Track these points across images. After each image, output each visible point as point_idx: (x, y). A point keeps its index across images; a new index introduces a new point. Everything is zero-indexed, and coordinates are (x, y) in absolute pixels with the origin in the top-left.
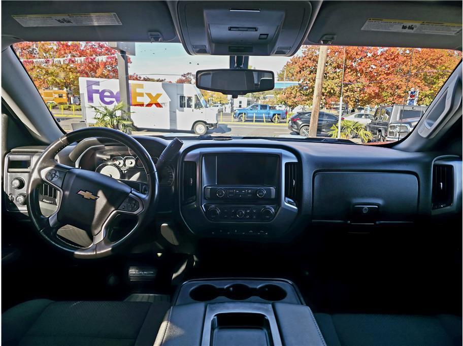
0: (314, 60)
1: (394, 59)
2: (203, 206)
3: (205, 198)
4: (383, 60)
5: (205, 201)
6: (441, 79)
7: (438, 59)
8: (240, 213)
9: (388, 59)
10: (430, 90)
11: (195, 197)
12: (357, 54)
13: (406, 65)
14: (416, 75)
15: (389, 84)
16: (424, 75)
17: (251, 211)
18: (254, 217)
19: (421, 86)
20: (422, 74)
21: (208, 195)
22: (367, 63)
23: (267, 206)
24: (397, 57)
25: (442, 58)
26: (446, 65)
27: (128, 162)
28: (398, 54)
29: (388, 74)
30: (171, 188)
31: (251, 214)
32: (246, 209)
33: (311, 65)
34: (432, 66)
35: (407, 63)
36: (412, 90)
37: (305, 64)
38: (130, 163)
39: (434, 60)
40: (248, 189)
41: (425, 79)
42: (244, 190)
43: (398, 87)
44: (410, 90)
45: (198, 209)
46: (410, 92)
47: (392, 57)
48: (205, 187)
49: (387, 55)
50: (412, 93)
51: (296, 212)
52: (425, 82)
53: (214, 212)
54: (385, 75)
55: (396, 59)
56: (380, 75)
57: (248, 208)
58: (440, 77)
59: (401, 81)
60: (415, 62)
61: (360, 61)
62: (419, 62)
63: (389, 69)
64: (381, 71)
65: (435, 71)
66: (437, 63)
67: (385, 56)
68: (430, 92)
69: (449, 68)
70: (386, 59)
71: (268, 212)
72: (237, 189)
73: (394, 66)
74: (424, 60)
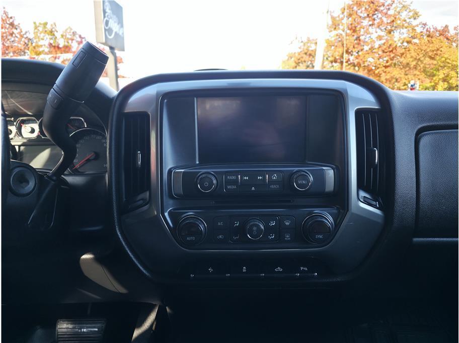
0: (310, 55)
1: (392, 51)
2: (166, 214)
3: (171, 196)
4: (380, 53)
5: (171, 202)
6: (442, 71)
7: (438, 50)
8: (255, 228)
9: (386, 51)
10: (431, 82)
11: (148, 193)
12: (354, 47)
13: (404, 58)
14: (415, 68)
15: (388, 77)
16: (423, 67)
17: (280, 223)
18: (288, 237)
19: (421, 78)
20: (422, 66)
21: (179, 188)
22: (364, 56)
23: (317, 211)
24: (396, 49)
25: (442, 49)
26: (446, 56)
27: (26, 129)
28: (396, 46)
29: (386, 67)
30: (104, 177)
31: (279, 230)
32: (265, 218)
33: (307, 60)
34: (432, 58)
35: (406, 56)
36: (412, 82)
37: (301, 59)
38: (30, 130)
39: (433, 51)
40: (271, 173)
41: (424, 71)
42: (263, 173)
43: (397, 80)
44: (409, 83)
45: (156, 222)
46: (409, 85)
47: (391, 49)
48: (170, 171)
49: (385, 47)
50: (412, 86)
51: (380, 221)
52: (425, 74)
53: (191, 227)
54: (383, 68)
55: (394, 51)
56: (378, 68)
57: (272, 216)
58: (440, 68)
59: (400, 73)
60: (414, 54)
61: (357, 54)
62: (418, 54)
63: (387, 62)
64: (380, 64)
65: (435, 62)
66: (437, 54)
67: (383, 49)
68: (430, 84)
69: (450, 59)
70: (383, 52)
71: (320, 225)
72: (243, 174)
73: (392, 59)
74: (423, 52)
